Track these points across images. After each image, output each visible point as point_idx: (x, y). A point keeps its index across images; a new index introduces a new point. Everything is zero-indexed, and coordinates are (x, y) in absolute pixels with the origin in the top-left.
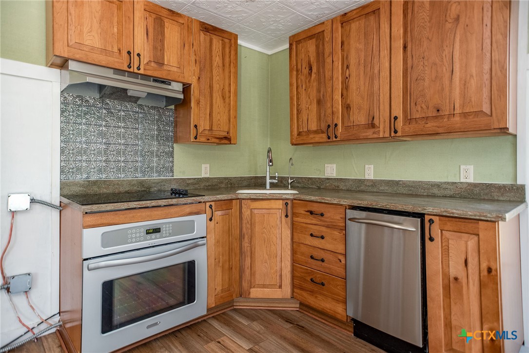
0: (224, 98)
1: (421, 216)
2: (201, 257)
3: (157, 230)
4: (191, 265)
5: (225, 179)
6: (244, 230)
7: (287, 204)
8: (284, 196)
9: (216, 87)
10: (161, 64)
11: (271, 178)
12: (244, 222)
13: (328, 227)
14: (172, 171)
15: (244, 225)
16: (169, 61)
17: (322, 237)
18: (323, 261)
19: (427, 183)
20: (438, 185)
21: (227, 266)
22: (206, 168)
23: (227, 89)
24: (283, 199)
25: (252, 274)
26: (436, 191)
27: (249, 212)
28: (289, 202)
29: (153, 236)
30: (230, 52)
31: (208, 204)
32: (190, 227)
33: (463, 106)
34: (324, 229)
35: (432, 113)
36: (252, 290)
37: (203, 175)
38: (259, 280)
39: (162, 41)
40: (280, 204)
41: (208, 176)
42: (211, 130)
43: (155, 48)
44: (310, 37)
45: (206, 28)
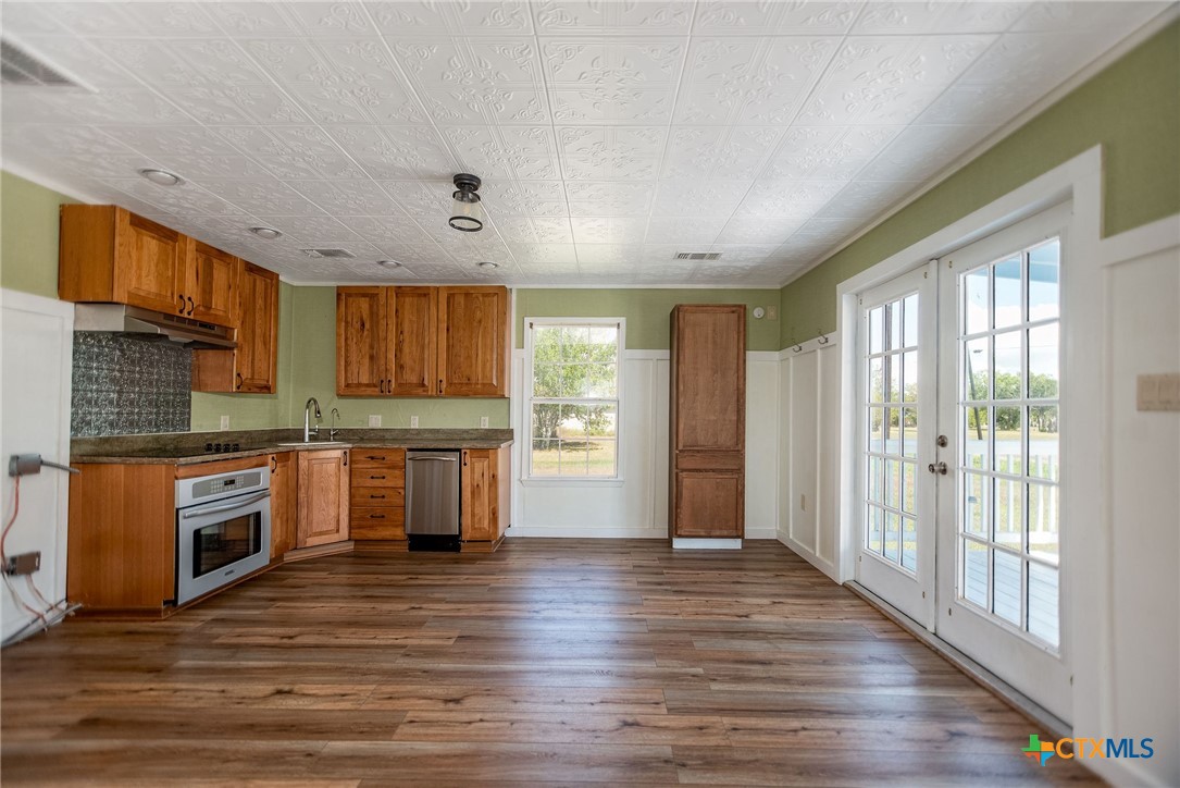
0: (265, 344)
1: (459, 450)
2: (265, 507)
3: (232, 482)
4: (258, 515)
5: (246, 432)
6: (301, 481)
7: (345, 453)
9: (258, 331)
10: (209, 308)
11: (310, 430)
12: (301, 472)
13: (389, 468)
14: (189, 425)
15: (300, 477)
16: (216, 305)
17: (384, 478)
18: (383, 497)
19: (459, 430)
20: (466, 431)
21: (285, 518)
22: (225, 420)
24: (340, 449)
25: (310, 523)
26: (465, 436)
27: (306, 463)
28: (348, 451)
29: (230, 487)
30: (271, 293)
31: (270, 456)
32: (256, 479)
33: (483, 379)
34: (385, 470)
35: (465, 381)
36: (307, 539)
37: (222, 429)
38: (315, 528)
39: (211, 283)
40: (337, 453)
41: (226, 429)
42: (252, 378)
43: (204, 291)
44: (363, 295)
45: (252, 268)
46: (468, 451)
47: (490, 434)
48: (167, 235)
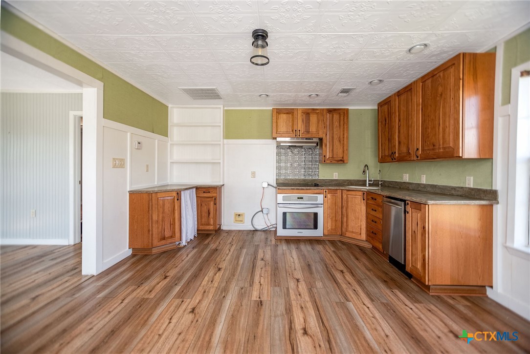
0: (340, 141)
1: (404, 201)
2: (320, 211)
3: (302, 198)
4: (316, 215)
5: (347, 180)
6: (343, 204)
7: (364, 194)
8: (362, 190)
9: (335, 137)
10: (308, 132)
11: (369, 181)
12: (343, 200)
13: (377, 206)
14: (318, 176)
15: (343, 202)
16: (312, 130)
17: (375, 211)
18: (376, 222)
19: (449, 187)
20: (454, 188)
21: (334, 219)
22: (336, 175)
23: (342, 137)
24: (362, 191)
25: (347, 226)
26: (453, 192)
27: (346, 196)
28: (365, 193)
29: (300, 200)
30: (344, 118)
31: (325, 190)
32: (316, 199)
33: (443, 144)
34: (376, 207)
35: (431, 147)
36: (347, 233)
37: (334, 178)
38: (350, 229)
39: (309, 123)
40: (361, 193)
41: (337, 178)
42: (333, 157)
43: (306, 126)
44: (385, 104)
45: (330, 111)
46: (409, 202)
47: (473, 192)
48: (290, 112)
